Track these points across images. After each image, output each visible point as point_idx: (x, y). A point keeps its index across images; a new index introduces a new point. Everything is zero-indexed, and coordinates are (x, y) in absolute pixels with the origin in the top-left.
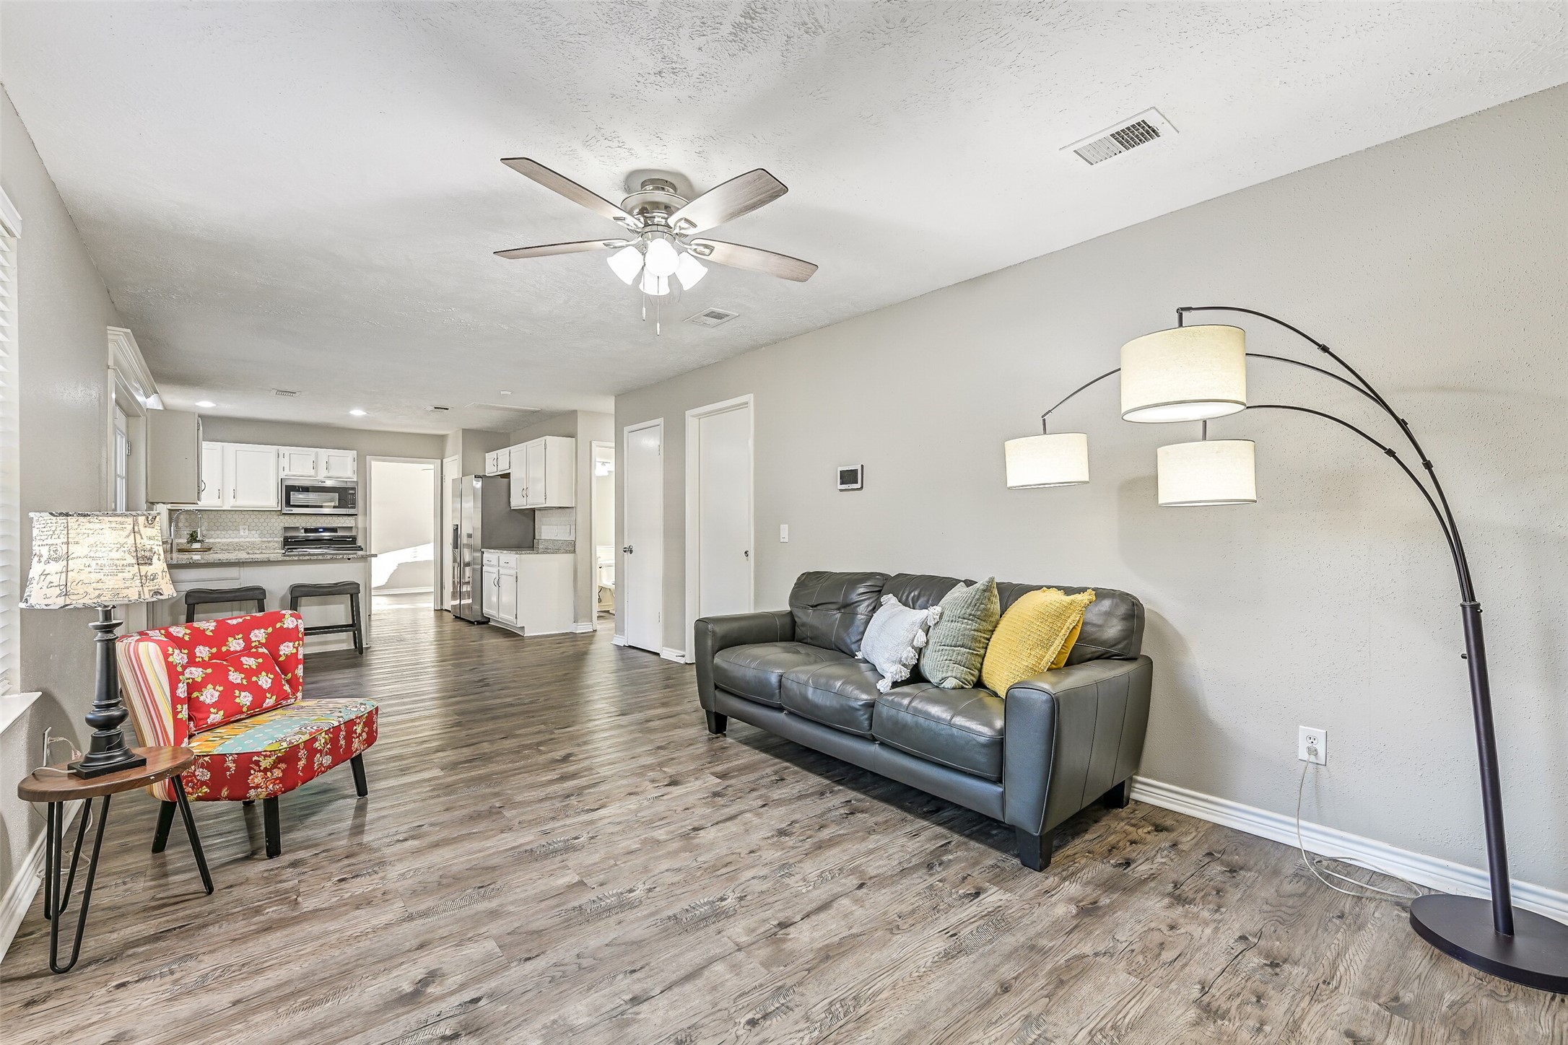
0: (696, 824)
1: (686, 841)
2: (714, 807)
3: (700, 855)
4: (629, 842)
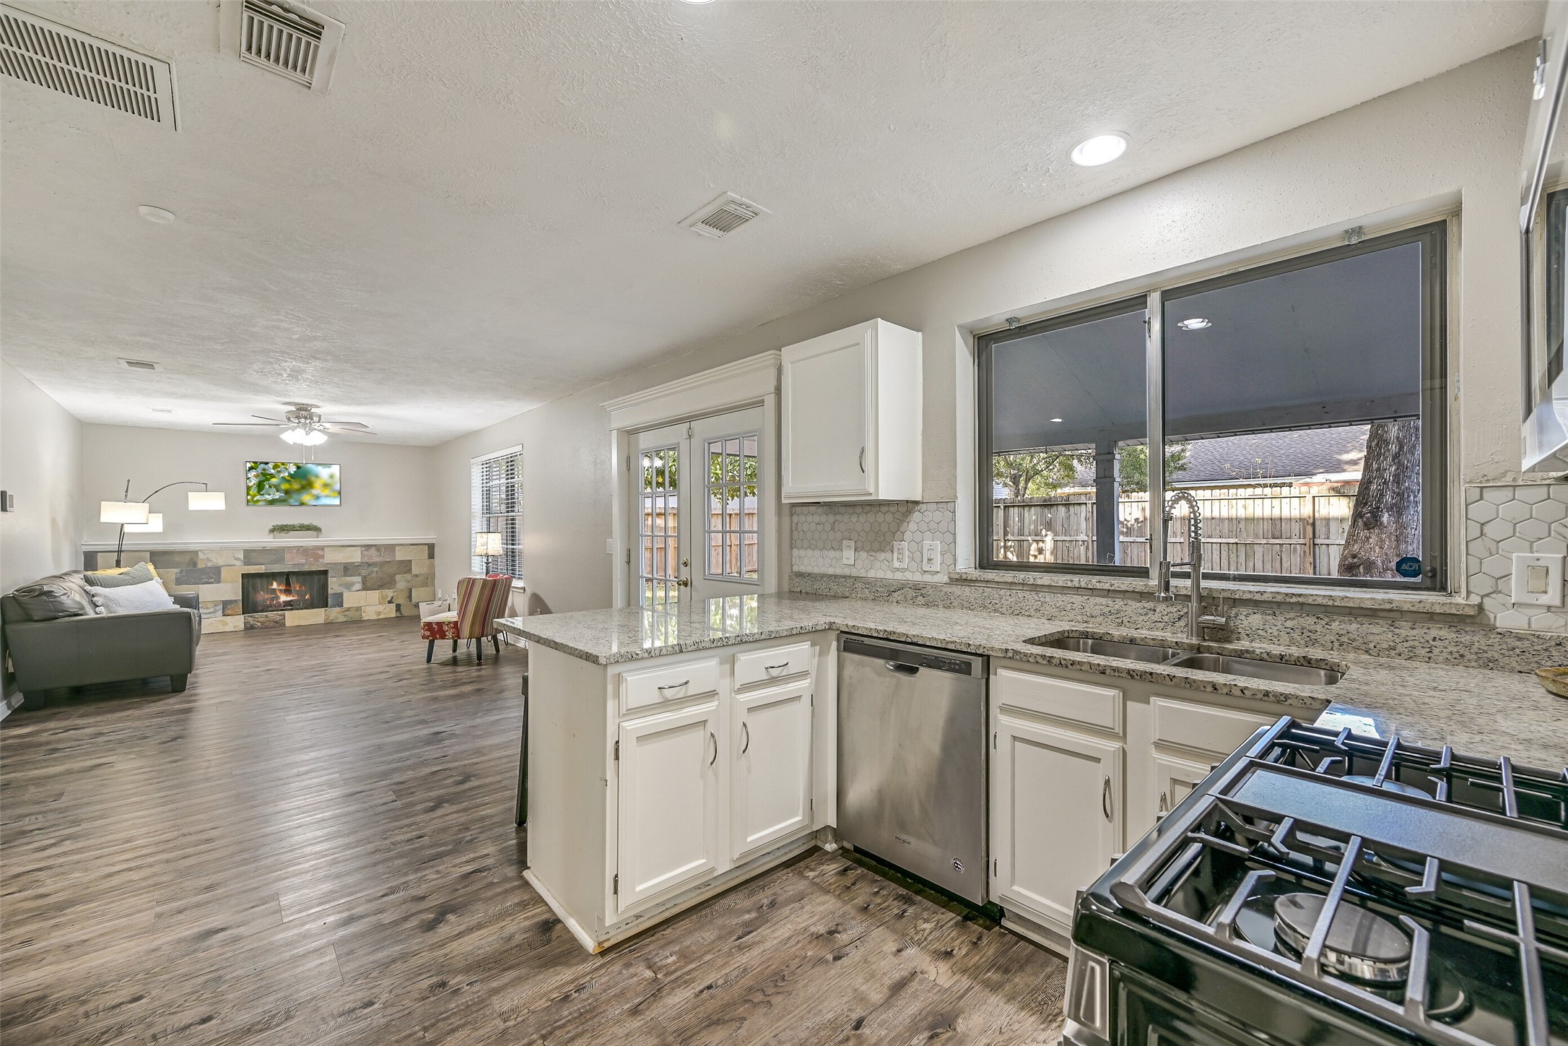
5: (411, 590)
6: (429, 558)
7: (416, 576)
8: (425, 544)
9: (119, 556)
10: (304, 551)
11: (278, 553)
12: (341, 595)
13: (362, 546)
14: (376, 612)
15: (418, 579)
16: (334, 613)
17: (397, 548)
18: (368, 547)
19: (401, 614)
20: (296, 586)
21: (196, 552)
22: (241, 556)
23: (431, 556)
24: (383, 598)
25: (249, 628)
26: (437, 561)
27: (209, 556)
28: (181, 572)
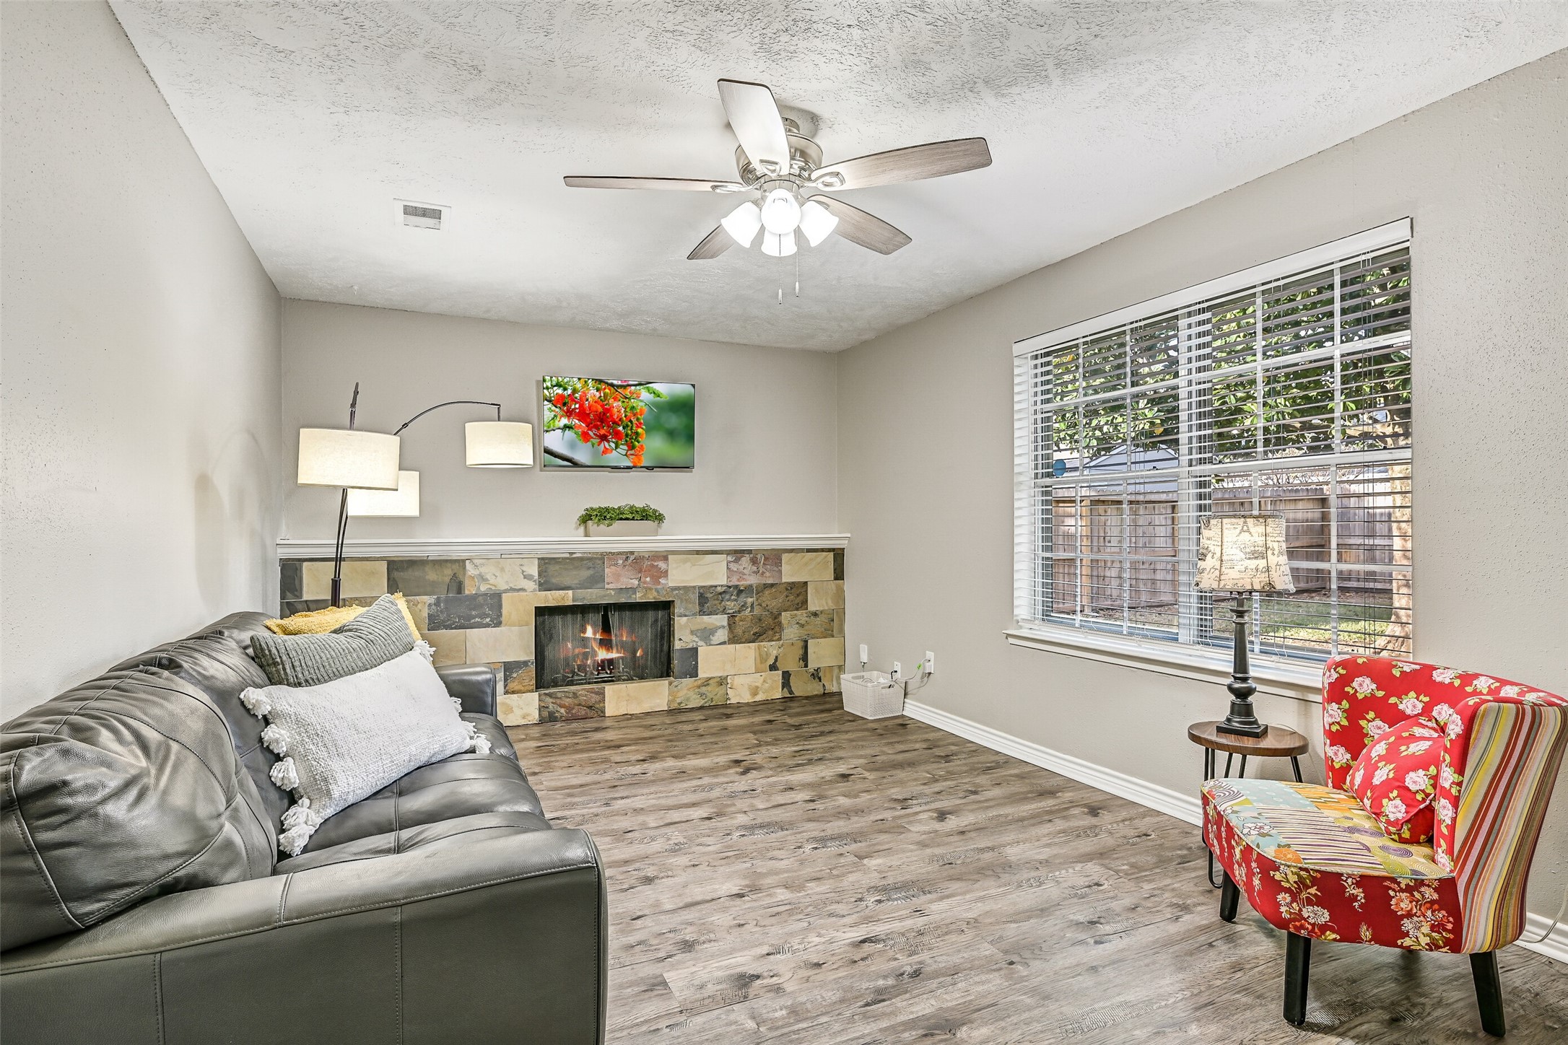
0: (738, 901)
1: (757, 883)
2: (704, 924)
3: (747, 868)
4: (818, 889)
5: (806, 642)
6: (836, 579)
7: (815, 614)
8: (830, 550)
9: (337, 571)
10: (635, 561)
11: (594, 564)
12: (694, 651)
13: (728, 553)
14: (750, 688)
15: (818, 620)
16: (682, 691)
17: (785, 557)
18: (738, 554)
19: (791, 692)
20: (622, 634)
21: (462, 562)
22: (534, 571)
23: (839, 575)
24: (762, 658)
25: (548, 718)
26: (848, 584)
27: (483, 570)
28: (437, 603)
